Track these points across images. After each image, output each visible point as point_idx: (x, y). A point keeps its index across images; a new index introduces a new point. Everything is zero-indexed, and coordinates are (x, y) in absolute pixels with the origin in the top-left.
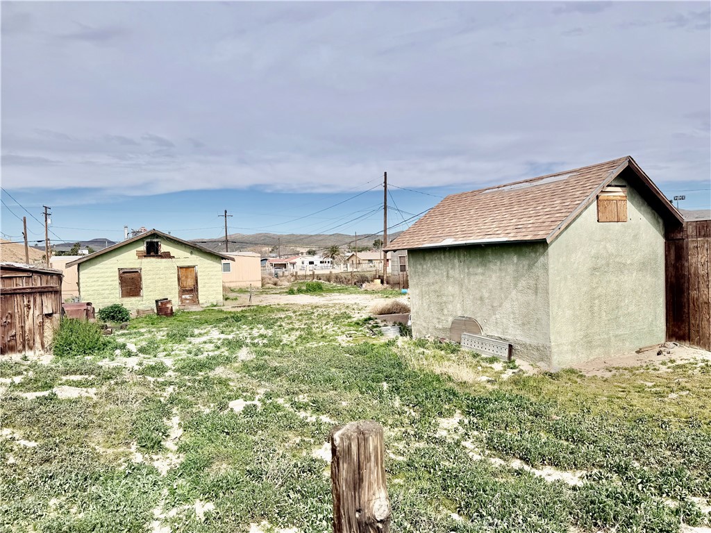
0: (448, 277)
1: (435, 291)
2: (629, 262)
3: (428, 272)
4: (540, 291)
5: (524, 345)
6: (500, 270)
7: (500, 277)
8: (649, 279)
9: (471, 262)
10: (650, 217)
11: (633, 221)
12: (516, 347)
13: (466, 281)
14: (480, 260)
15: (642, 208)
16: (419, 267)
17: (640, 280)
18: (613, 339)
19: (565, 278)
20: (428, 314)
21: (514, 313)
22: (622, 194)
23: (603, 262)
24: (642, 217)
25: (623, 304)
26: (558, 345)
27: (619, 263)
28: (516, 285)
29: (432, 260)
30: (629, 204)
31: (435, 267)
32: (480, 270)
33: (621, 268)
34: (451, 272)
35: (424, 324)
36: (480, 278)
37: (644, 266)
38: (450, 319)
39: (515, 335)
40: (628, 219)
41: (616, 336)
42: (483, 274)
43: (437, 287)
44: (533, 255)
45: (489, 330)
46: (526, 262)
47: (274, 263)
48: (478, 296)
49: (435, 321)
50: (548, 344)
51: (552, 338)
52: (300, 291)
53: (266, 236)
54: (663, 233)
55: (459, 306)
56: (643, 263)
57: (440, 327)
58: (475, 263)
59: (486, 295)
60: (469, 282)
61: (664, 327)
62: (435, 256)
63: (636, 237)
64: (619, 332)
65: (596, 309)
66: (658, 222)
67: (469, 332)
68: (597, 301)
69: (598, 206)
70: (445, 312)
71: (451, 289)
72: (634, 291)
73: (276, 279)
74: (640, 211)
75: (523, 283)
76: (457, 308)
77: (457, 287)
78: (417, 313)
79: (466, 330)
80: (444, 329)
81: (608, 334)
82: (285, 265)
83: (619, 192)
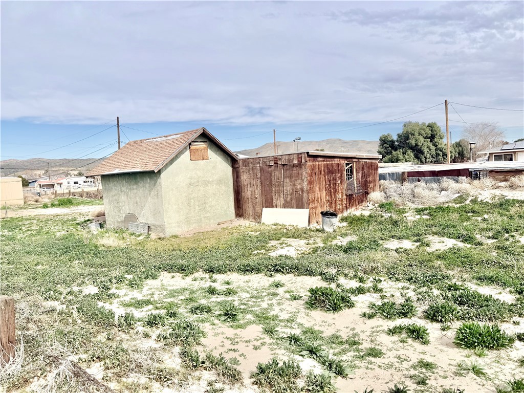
0: (121, 191)
1: (116, 200)
2: (211, 180)
3: (112, 188)
4: (159, 197)
5: (155, 225)
6: (143, 186)
7: (143, 190)
8: (223, 188)
9: (131, 182)
10: (222, 157)
11: (212, 159)
12: (152, 227)
13: (129, 193)
14: (134, 181)
15: (218, 153)
16: (107, 186)
17: (218, 189)
18: (203, 219)
19: (172, 190)
20: (113, 213)
21: (150, 209)
22: (205, 146)
23: (195, 181)
24: (218, 157)
25: (208, 201)
26: (169, 224)
27: (204, 181)
28: (150, 194)
29: (113, 182)
30: (209, 151)
31: (115, 186)
32: (135, 187)
33: (206, 183)
34: (122, 188)
35: (112, 220)
36: (135, 191)
37: (220, 182)
38: (124, 215)
39: (151, 221)
40: (209, 158)
41: (205, 217)
42: (136, 189)
43: (116, 197)
44: (155, 178)
45: (141, 220)
46: (153, 182)
47: (42, 184)
48: (135, 201)
49: (117, 217)
50: (163, 224)
51: (165, 220)
52: (53, 205)
53: (40, 161)
54: (231, 164)
55: (127, 207)
56: (220, 180)
57: (120, 221)
58: (133, 183)
59: (138, 200)
60: (131, 194)
61: (234, 211)
62: (115, 179)
63: (214, 167)
64: (207, 215)
65: (192, 204)
66: (228, 160)
67: (132, 222)
68: (192, 200)
69: (190, 152)
70: (122, 212)
71: (123, 198)
72: (214, 194)
73: (38, 197)
74: (216, 154)
75: (152, 193)
76: (127, 209)
77: (126, 197)
78: (108, 213)
79: (130, 221)
80: (121, 222)
81: (200, 216)
82: (52, 186)
83: (202, 145)
